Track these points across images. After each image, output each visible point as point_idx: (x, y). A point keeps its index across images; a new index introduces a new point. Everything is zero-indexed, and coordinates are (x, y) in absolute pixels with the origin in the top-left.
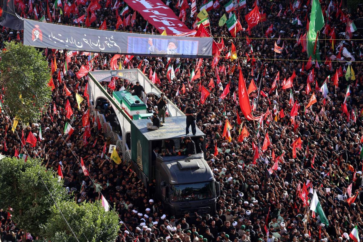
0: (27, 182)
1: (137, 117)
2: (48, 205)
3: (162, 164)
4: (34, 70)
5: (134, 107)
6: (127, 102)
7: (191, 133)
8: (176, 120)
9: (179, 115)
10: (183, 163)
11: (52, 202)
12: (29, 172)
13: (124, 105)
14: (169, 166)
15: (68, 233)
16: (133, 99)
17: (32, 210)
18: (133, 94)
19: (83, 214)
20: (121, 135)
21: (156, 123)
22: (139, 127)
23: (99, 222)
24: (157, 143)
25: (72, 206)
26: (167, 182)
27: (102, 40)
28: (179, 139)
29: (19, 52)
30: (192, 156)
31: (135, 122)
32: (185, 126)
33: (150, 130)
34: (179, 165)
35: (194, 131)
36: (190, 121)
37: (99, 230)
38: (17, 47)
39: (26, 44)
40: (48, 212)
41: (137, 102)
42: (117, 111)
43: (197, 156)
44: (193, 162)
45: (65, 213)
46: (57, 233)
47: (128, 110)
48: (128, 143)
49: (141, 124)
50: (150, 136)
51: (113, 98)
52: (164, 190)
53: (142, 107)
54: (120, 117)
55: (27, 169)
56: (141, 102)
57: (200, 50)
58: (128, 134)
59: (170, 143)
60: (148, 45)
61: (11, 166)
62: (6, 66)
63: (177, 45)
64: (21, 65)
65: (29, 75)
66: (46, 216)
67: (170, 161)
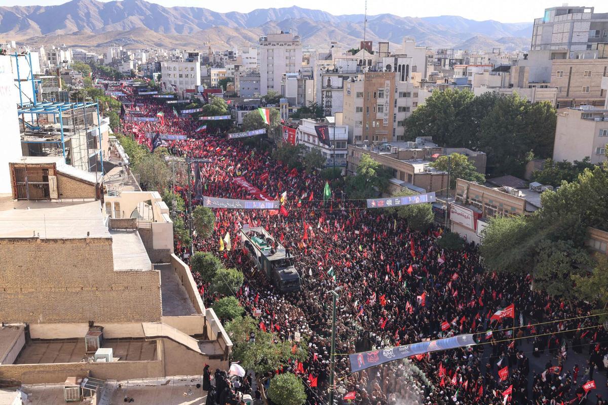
0: (206, 262)
1: (263, 249)
2: (215, 270)
3: (277, 271)
4: (208, 217)
5: (262, 244)
6: (258, 242)
7: (288, 256)
8: (281, 251)
9: (281, 248)
10: (286, 270)
11: (216, 269)
12: (207, 257)
13: (257, 244)
14: (280, 272)
15: (223, 281)
16: (261, 241)
17: (209, 273)
18: (261, 239)
19: (229, 274)
20: (256, 257)
21: (273, 253)
22: (265, 255)
23: (235, 276)
24: (273, 262)
25: (225, 271)
26: (279, 279)
27: (235, 203)
28: (283, 259)
29: (202, 210)
30: (289, 267)
31: (263, 252)
32: (285, 253)
33: (270, 256)
34: (284, 271)
35: (289, 256)
36: (287, 251)
37: (235, 280)
38: (201, 207)
39: (204, 206)
40: (215, 274)
41: (263, 242)
42: (254, 247)
43: (291, 267)
44: (290, 270)
45: (222, 273)
46: (219, 282)
47: (259, 246)
48: (260, 261)
49: (265, 253)
50: (270, 259)
51: (252, 241)
52: (278, 283)
53: (265, 244)
54: (256, 250)
55: (206, 256)
56: (264, 242)
57: (274, 206)
58: (260, 257)
59: (279, 261)
60: (253, 205)
61: (200, 255)
62: (197, 215)
63: (265, 204)
64: (202, 215)
65: (206, 219)
66: (214, 275)
67: (280, 270)
